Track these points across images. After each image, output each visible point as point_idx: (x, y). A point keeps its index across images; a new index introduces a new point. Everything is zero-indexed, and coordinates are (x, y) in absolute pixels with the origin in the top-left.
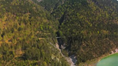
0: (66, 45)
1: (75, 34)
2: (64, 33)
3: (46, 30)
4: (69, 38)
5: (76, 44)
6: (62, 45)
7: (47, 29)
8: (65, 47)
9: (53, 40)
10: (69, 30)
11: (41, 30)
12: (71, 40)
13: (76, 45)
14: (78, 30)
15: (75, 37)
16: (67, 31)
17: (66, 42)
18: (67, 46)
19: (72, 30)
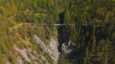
0: (74, 44)
1: (102, 18)
2: (75, 15)
3: (43, 7)
4: (83, 27)
5: (101, 51)
6: (64, 45)
7: (45, 6)
8: (70, 51)
9: (45, 29)
10: (87, 8)
11: (33, 8)
12: (88, 34)
13: (101, 54)
14: (111, 10)
15: (100, 28)
16: (83, 11)
17: (76, 39)
18: (75, 47)
19: (96, 9)
